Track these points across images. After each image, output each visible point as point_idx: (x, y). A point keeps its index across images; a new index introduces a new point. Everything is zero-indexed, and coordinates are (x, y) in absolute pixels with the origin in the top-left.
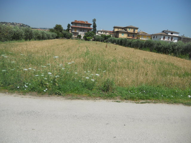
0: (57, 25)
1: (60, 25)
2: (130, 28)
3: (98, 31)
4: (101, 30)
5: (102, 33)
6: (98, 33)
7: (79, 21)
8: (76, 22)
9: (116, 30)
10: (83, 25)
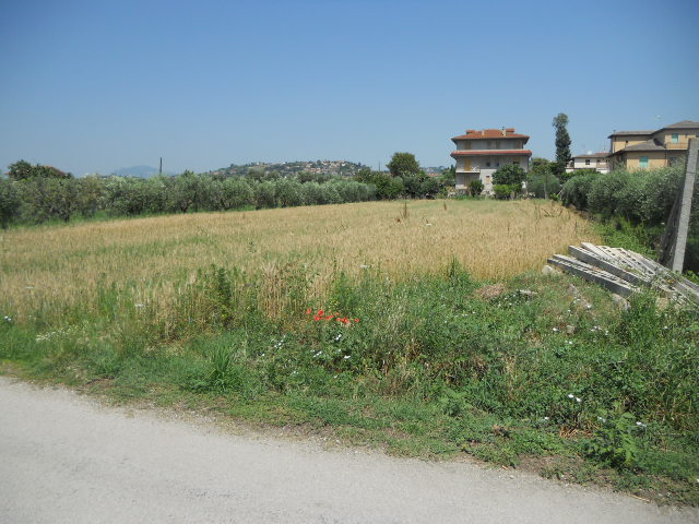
0: (397, 154)
1: (410, 153)
2: (675, 131)
3: (573, 159)
4: (589, 153)
5: (593, 165)
6: (572, 165)
7: (480, 132)
8: (471, 136)
9: (620, 146)
10: (493, 145)
